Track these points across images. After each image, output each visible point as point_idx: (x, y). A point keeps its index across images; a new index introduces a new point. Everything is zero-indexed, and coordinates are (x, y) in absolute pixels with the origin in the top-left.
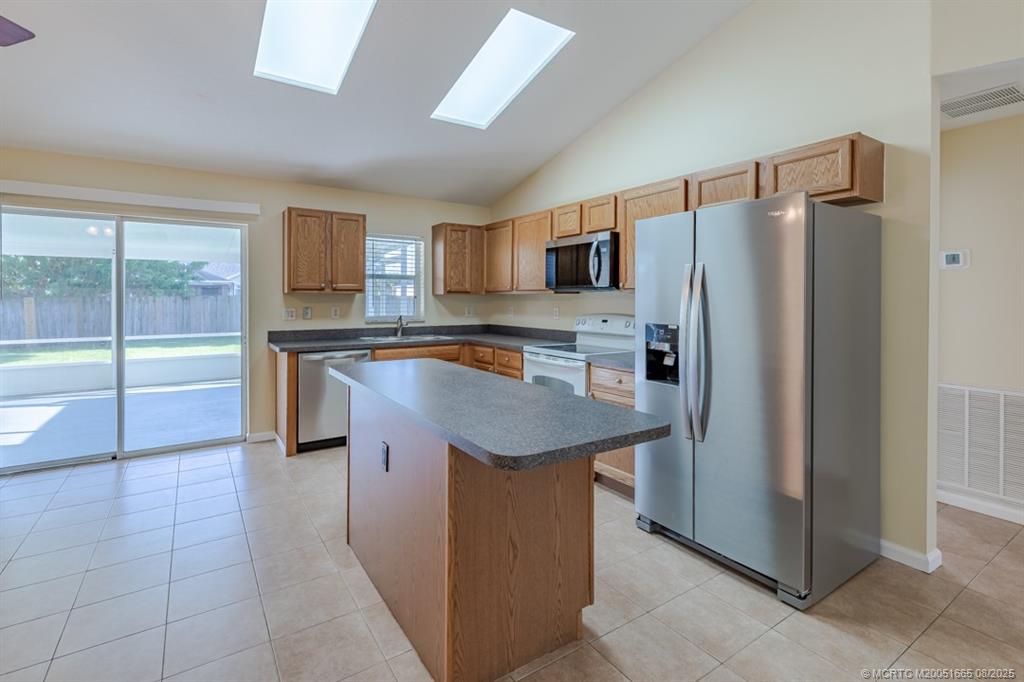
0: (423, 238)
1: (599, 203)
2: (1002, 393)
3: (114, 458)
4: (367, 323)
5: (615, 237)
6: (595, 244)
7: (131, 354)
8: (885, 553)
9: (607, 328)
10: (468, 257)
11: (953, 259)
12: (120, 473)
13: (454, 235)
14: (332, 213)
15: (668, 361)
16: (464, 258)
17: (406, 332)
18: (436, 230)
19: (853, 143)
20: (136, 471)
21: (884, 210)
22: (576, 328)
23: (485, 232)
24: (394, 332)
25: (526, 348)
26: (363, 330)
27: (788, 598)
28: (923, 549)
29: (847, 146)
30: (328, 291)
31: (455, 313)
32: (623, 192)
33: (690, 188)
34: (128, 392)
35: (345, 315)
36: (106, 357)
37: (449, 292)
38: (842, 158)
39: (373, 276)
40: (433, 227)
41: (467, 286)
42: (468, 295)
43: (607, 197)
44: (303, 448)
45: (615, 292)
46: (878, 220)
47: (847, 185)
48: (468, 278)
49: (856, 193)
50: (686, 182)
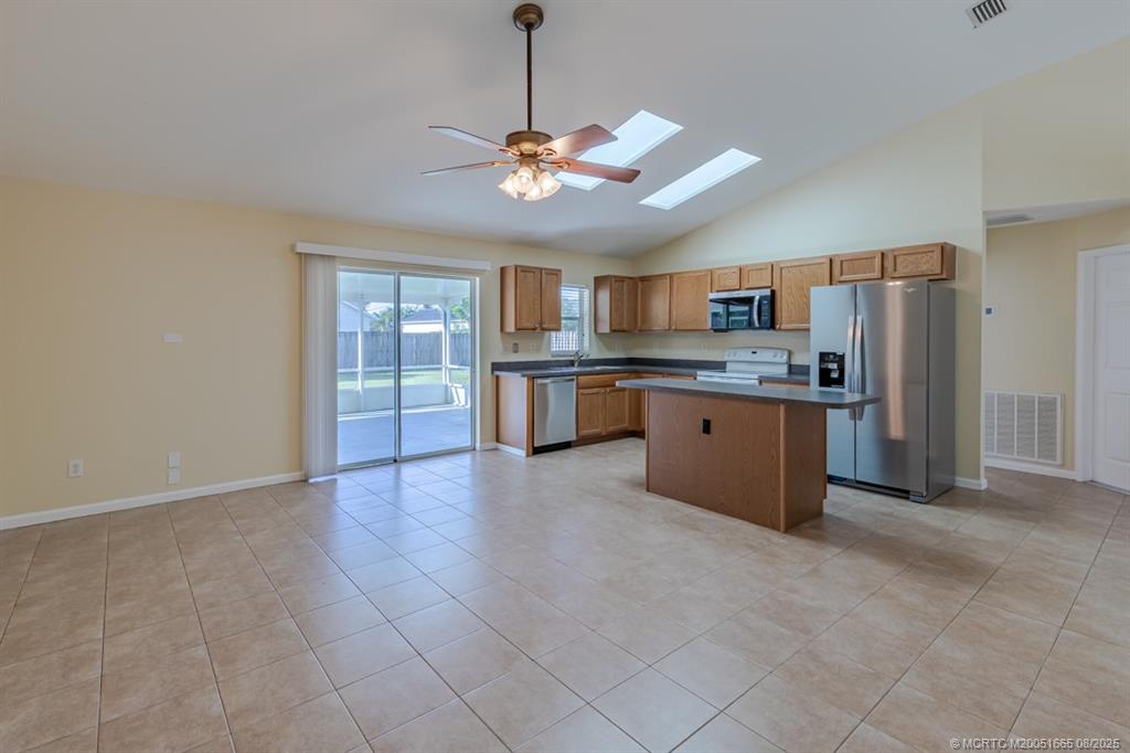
0: (587, 287)
1: (759, 268)
2: (1016, 394)
3: (395, 461)
4: (553, 356)
5: (773, 292)
6: (757, 298)
7: (405, 382)
8: (957, 484)
9: (756, 358)
10: (625, 303)
11: (989, 311)
12: (398, 472)
13: (617, 285)
14: (541, 269)
15: (835, 375)
16: (622, 303)
17: (582, 363)
18: (599, 282)
19: (942, 248)
20: (408, 471)
21: (957, 285)
22: (726, 359)
23: (640, 283)
24: (572, 363)
25: (699, 373)
26: (550, 361)
27: (917, 499)
28: (978, 478)
29: (939, 250)
30: (538, 330)
31: (609, 348)
32: (778, 262)
33: (834, 264)
34: (403, 412)
35: (539, 349)
36: (390, 383)
37: (615, 331)
38: (937, 255)
39: (566, 319)
40: (596, 278)
41: (625, 326)
42: (623, 334)
43: (766, 264)
44: (537, 451)
45: (772, 332)
46: (953, 291)
47: (939, 271)
48: (625, 321)
49: (944, 276)
50: (831, 260)
